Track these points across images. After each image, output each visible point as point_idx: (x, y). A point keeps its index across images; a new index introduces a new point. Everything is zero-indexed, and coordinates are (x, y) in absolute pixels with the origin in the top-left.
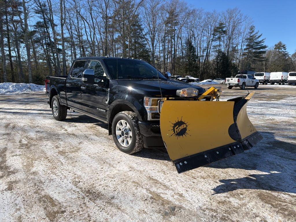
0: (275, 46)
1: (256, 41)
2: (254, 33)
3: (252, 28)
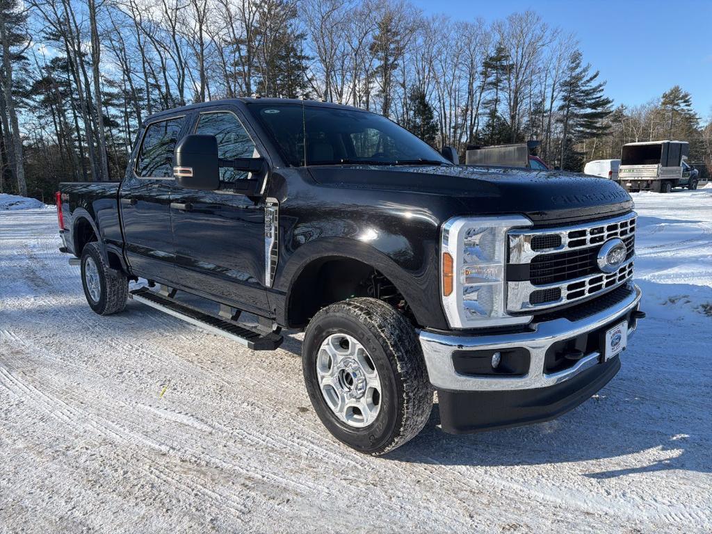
0: (664, 97)
1: (586, 88)
2: (578, 70)
3: (576, 58)
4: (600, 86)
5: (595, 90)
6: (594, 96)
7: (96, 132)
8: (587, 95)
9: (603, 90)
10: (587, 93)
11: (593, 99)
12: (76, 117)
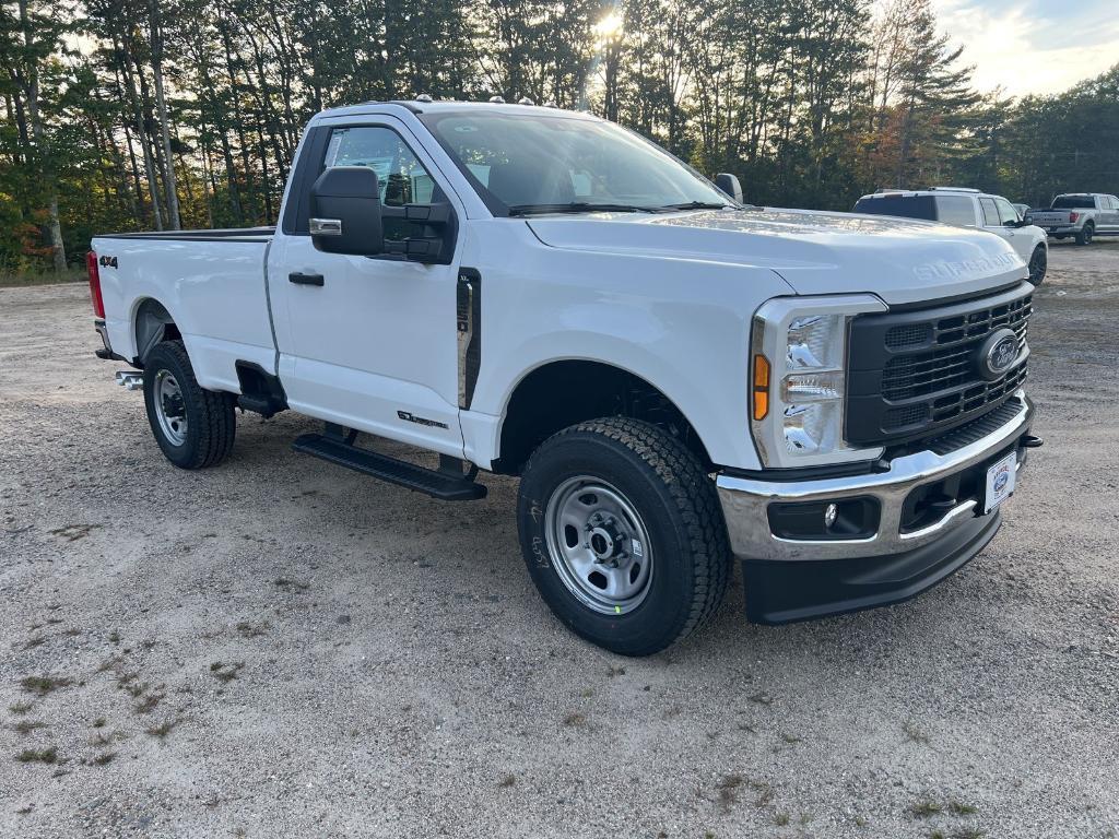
1: (941, 74)
2: (929, 44)
3: (925, 24)
4: (966, 71)
5: (956, 78)
6: (955, 88)
7: (159, 161)
8: (943, 86)
9: (969, 79)
10: (942, 83)
11: (953, 92)
12: (129, 139)
